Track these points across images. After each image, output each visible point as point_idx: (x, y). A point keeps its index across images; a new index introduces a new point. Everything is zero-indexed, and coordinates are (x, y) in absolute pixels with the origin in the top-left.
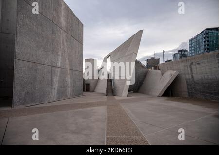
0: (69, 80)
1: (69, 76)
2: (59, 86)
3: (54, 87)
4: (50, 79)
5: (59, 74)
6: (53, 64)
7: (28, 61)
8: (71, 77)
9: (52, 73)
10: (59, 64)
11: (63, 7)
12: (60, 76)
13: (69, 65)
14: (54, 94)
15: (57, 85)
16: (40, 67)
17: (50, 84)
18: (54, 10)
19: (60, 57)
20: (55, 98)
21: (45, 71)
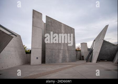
0: (67, 55)
1: (67, 53)
2: (62, 57)
3: (60, 57)
4: (58, 54)
5: (62, 52)
6: (59, 49)
7: (50, 49)
8: (68, 53)
9: (59, 52)
10: (62, 48)
11: (63, 26)
12: (63, 53)
13: (67, 48)
14: (60, 60)
15: (61, 57)
16: (54, 50)
17: (58, 56)
18: (58, 29)
19: (62, 46)
20: (61, 62)
21: (56, 52)
